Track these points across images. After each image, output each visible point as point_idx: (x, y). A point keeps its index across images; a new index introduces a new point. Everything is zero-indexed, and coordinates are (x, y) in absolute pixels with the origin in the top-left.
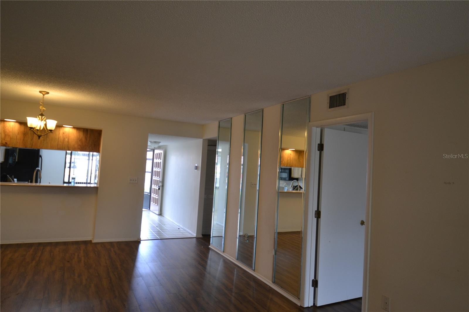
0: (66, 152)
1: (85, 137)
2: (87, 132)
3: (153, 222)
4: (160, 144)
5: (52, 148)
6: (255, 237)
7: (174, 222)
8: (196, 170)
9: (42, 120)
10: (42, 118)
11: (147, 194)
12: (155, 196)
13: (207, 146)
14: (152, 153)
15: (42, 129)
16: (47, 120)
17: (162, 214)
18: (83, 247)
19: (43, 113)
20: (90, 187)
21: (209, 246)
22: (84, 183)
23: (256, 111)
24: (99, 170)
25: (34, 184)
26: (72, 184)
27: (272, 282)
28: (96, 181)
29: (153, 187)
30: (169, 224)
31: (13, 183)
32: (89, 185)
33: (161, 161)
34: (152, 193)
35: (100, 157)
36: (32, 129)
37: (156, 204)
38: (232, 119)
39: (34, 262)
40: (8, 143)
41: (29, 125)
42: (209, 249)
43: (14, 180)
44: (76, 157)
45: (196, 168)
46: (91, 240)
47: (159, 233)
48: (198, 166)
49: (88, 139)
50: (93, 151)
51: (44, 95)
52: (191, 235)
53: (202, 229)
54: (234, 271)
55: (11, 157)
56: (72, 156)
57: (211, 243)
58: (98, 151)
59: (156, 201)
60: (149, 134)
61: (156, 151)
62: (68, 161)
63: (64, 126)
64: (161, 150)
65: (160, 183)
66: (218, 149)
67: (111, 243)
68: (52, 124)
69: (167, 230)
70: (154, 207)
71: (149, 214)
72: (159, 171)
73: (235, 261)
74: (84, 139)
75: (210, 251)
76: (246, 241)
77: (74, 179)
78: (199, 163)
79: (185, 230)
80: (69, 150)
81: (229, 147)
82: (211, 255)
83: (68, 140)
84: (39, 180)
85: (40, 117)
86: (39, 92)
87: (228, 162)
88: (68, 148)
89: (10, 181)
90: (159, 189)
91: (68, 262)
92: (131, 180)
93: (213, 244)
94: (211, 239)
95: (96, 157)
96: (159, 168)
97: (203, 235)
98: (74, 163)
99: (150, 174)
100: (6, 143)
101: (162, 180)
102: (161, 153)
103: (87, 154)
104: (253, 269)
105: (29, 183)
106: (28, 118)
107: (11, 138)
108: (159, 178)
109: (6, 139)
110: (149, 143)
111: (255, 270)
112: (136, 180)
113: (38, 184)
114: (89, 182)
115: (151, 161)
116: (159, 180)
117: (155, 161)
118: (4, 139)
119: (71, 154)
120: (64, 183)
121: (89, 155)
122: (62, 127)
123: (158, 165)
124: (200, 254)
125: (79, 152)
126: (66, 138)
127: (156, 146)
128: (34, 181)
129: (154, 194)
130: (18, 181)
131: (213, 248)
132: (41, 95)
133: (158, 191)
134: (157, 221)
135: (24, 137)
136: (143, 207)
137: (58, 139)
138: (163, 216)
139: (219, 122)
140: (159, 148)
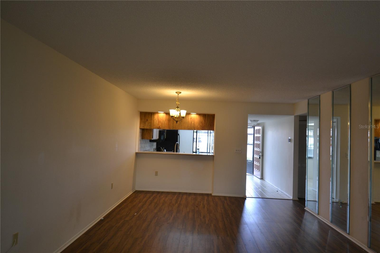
0: (194, 131)
1: (204, 120)
2: (206, 116)
3: (256, 184)
4: (259, 122)
5: (185, 129)
6: (349, 204)
7: (273, 185)
8: (290, 143)
9: (178, 111)
10: (178, 109)
11: (251, 161)
12: (257, 163)
13: (299, 121)
14: (253, 129)
15: (178, 116)
16: (181, 111)
17: (263, 178)
18: (206, 198)
19: (178, 106)
20: (210, 156)
21: (305, 208)
22: (206, 153)
23: (343, 87)
24: (214, 144)
25: (175, 153)
26: (198, 153)
27: (368, 247)
28: (213, 151)
29: (255, 156)
30: (269, 186)
31: (164, 152)
32: (209, 154)
33: (260, 135)
34: (255, 161)
35: (214, 134)
36: (173, 117)
37: (258, 170)
38: (320, 96)
39: (177, 204)
40: (160, 127)
41: (171, 115)
42: (304, 211)
43: (164, 150)
44: (200, 134)
45: (290, 140)
46: (211, 193)
47: (261, 193)
48: (291, 138)
49: (206, 121)
50: (210, 130)
51: (178, 94)
52: (288, 197)
53: (298, 193)
54: (329, 232)
55: (163, 136)
56: (198, 133)
57: (306, 205)
58: (213, 130)
59: (258, 168)
60: (249, 115)
61: (256, 128)
62: (195, 137)
63: (191, 113)
64: (260, 127)
65: (260, 153)
66: (308, 124)
67: (225, 197)
68: (183, 113)
69: (267, 191)
70: (257, 173)
71: (253, 177)
72: (259, 143)
73: (330, 224)
74: (203, 122)
75: (306, 213)
76: (340, 206)
77: (198, 149)
78: (292, 137)
79: (283, 193)
80: (195, 130)
81: (319, 121)
82: (306, 215)
83: (194, 123)
84: (178, 150)
85: (177, 109)
86: (175, 93)
87: (318, 135)
88: (194, 128)
89: (162, 151)
90: (260, 158)
91: (197, 207)
92: (236, 150)
93: (309, 207)
94: (306, 202)
95: (212, 133)
96: (259, 141)
97: (298, 198)
98: (199, 138)
99: (252, 146)
100: (159, 127)
101: (262, 151)
102: (260, 129)
103: (206, 132)
104: (348, 233)
105: (173, 152)
106: (170, 110)
107: (162, 124)
108: (259, 149)
109: (159, 124)
110: (249, 122)
111: (350, 234)
112: (240, 151)
113: (178, 153)
114: (209, 152)
115: (253, 136)
116: (259, 151)
117: (255, 135)
118: (158, 124)
119: (197, 132)
120: (193, 152)
121: (208, 133)
122: (190, 114)
123: (258, 139)
124: (296, 214)
125: (202, 131)
126: (193, 121)
127: (255, 123)
128: (175, 151)
129: (256, 162)
130: (166, 151)
131: (308, 210)
132: (177, 94)
133: (259, 160)
134: (260, 184)
135: (169, 123)
136: (247, 172)
137: (188, 122)
138: (264, 180)
139: (309, 100)
140: (258, 125)
